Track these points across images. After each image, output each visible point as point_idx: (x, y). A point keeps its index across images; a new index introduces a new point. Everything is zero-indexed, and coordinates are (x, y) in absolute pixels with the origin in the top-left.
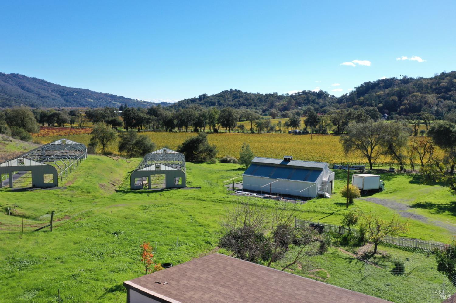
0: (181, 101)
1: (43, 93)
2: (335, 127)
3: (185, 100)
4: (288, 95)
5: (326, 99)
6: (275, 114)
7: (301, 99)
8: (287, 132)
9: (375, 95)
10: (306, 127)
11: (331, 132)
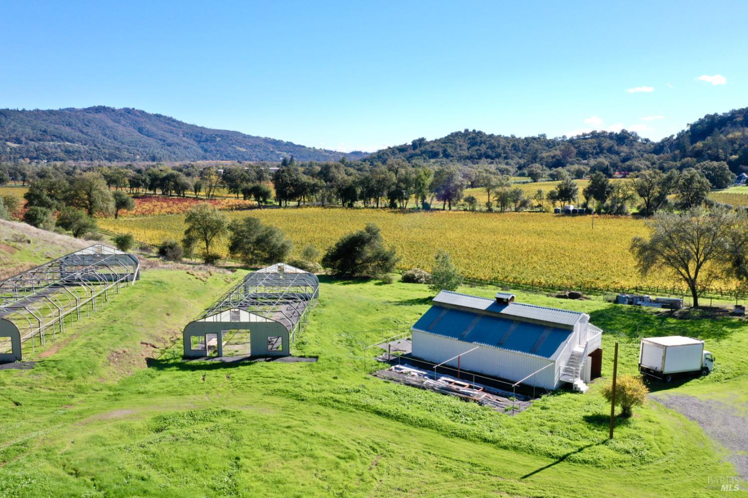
0: (383, 150)
1: (171, 138)
2: (641, 201)
3: (389, 148)
4: (565, 139)
5: (633, 145)
6: (537, 173)
7: (587, 147)
8: (552, 209)
9: (725, 138)
10: (587, 202)
11: (635, 210)
